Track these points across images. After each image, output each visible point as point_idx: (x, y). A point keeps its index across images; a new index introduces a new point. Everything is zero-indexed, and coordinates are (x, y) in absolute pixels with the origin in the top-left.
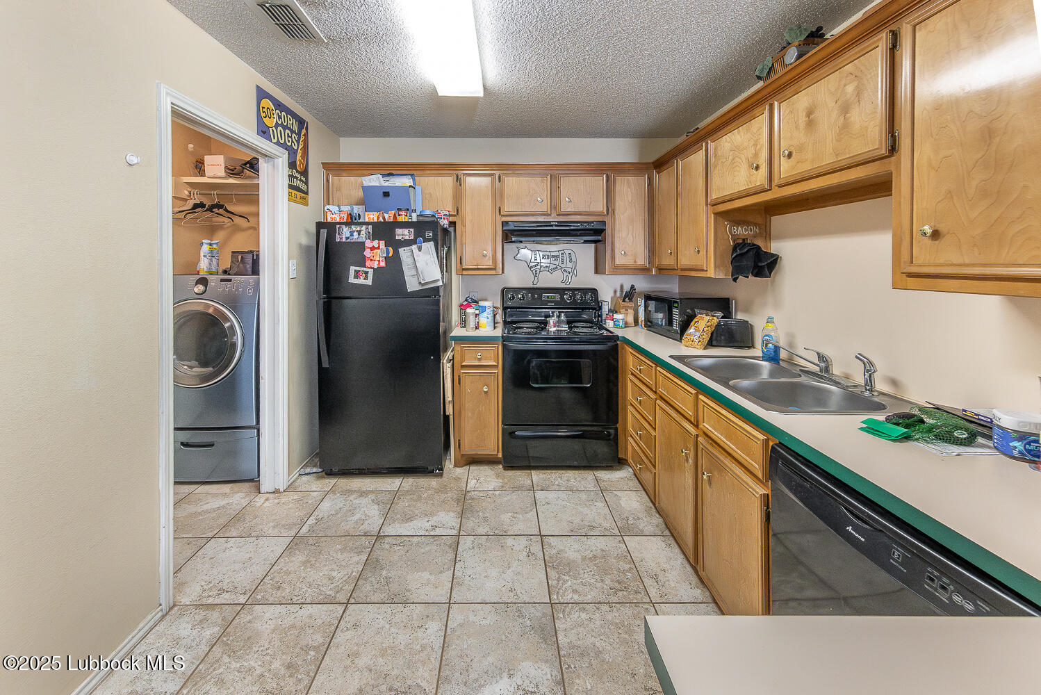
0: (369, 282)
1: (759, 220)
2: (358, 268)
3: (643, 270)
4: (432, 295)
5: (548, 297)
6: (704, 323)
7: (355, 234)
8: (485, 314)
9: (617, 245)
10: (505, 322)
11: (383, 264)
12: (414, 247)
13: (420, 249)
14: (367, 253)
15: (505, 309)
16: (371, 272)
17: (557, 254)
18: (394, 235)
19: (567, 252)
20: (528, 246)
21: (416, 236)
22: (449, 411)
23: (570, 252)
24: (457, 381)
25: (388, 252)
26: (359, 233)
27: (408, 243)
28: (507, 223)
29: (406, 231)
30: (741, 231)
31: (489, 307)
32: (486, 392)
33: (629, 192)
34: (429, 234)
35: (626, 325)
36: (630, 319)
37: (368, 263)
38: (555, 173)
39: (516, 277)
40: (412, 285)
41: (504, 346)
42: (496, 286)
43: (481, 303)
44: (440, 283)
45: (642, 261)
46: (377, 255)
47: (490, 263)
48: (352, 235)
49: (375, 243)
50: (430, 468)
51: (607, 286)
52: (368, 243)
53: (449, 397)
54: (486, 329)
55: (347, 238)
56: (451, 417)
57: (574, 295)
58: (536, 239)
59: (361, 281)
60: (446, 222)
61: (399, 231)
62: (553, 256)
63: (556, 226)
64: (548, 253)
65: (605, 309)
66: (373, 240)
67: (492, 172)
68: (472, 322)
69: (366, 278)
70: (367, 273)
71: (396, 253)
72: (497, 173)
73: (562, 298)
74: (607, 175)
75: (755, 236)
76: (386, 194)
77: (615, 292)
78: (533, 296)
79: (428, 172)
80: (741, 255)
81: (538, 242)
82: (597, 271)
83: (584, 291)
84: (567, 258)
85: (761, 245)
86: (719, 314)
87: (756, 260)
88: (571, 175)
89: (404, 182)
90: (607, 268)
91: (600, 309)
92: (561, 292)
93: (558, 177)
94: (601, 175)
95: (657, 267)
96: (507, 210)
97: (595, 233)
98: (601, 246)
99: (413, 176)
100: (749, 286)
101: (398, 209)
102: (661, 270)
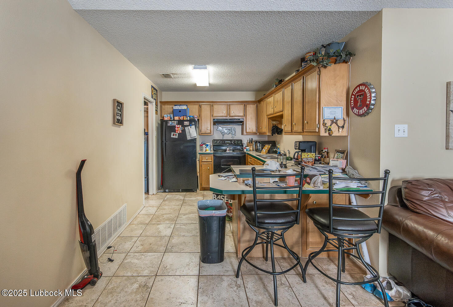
1: (279, 120)
2: (174, 133)
3: (255, 134)
4: (194, 140)
5: (227, 142)
6: (267, 147)
7: (173, 123)
8: (208, 147)
9: (247, 126)
10: (214, 150)
11: (181, 132)
12: (189, 127)
13: (191, 127)
14: (176, 129)
15: (214, 146)
16: (177, 134)
17: (229, 129)
18: (184, 123)
19: (233, 128)
20: (221, 126)
21: (190, 124)
22: (198, 175)
23: (234, 128)
24: (201, 166)
25: (182, 129)
26: (174, 123)
27: (187, 126)
28: (214, 119)
29: (187, 123)
30: (274, 123)
31: (209, 145)
32: (209, 169)
33: (251, 109)
34: (193, 123)
35: (250, 150)
36: (252, 149)
37: (177, 132)
38: (229, 104)
39: (217, 136)
40: (189, 138)
41: (214, 156)
42: (211, 139)
43: (207, 144)
44: (196, 137)
45: (254, 131)
46: (179, 129)
47: (209, 131)
48: (172, 124)
49: (179, 126)
50: (193, 190)
51: (245, 140)
52: (177, 126)
53: (198, 171)
54: (208, 151)
55: (171, 125)
56: (199, 177)
57: (235, 142)
58: (223, 124)
59: (174, 137)
60: (196, 119)
61: (185, 122)
62: (228, 129)
63: (229, 120)
64: (227, 128)
65: (244, 146)
66: (178, 125)
67: (210, 104)
68: (204, 149)
69: (176, 136)
70: (176, 134)
71: (184, 128)
72: (212, 104)
73: (231, 142)
74: (244, 105)
75: (278, 124)
76: (180, 111)
77: (248, 141)
78: (222, 142)
79: (191, 104)
80: (274, 129)
81: (224, 125)
82: (242, 134)
83: (238, 140)
84: (233, 130)
85: (279, 126)
86: (271, 145)
87: (277, 130)
88: (234, 104)
89: (184, 107)
90: (245, 133)
91: (243, 146)
92: (231, 140)
93: (230, 105)
94: (242, 104)
95: (259, 132)
96: (214, 115)
97: (241, 122)
98: (243, 126)
99: (187, 105)
100: (276, 137)
101: (184, 116)
102: (260, 133)
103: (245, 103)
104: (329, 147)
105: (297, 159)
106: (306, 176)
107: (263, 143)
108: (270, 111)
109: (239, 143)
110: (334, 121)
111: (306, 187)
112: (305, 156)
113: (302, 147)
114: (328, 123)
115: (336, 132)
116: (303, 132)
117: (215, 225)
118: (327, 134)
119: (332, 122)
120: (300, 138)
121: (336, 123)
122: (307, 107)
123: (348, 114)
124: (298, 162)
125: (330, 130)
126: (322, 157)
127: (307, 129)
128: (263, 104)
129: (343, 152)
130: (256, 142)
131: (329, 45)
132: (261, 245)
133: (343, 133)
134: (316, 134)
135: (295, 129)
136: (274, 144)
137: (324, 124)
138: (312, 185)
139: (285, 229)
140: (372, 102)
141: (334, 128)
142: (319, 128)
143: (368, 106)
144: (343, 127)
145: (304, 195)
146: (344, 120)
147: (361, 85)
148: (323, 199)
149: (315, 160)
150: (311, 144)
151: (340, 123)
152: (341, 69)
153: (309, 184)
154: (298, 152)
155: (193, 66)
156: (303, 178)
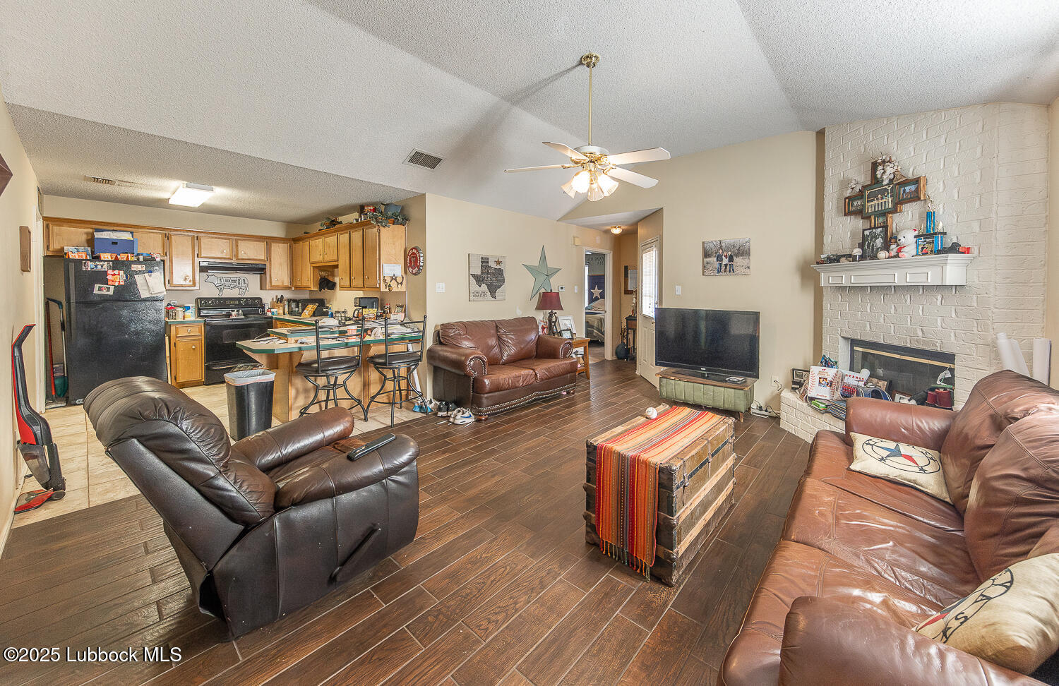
0: (111, 293)
1: (331, 270)
2: (101, 286)
3: (288, 288)
5: (230, 302)
6: (311, 308)
7: (99, 266)
8: (190, 310)
9: (273, 276)
11: (122, 284)
12: (146, 275)
13: (150, 276)
14: (109, 277)
15: (199, 309)
16: (112, 287)
17: (235, 279)
18: (129, 268)
19: (242, 279)
21: (146, 269)
22: (168, 361)
23: (244, 278)
24: (173, 345)
25: (127, 278)
26: (102, 266)
27: (140, 272)
28: (202, 261)
29: (138, 266)
30: (323, 274)
31: (192, 307)
32: (195, 349)
33: (280, 250)
34: (157, 268)
35: (279, 314)
36: (281, 312)
37: (110, 283)
38: (235, 238)
39: (208, 292)
40: (144, 295)
41: (205, 326)
42: (194, 297)
43: (187, 305)
44: (163, 294)
45: (287, 283)
46: (117, 279)
47: (191, 284)
48: (96, 267)
49: (116, 272)
51: (268, 297)
52: (110, 272)
55: (92, 269)
56: (169, 365)
57: (247, 301)
59: (105, 292)
61: (134, 266)
62: (233, 281)
63: (235, 265)
64: (230, 279)
65: (267, 308)
66: (114, 270)
67: (191, 234)
68: (180, 315)
69: (108, 291)
70: (109, 288)
71: (132, 278)
72: (194, 235)
73: (239, 303)
74: (267, 242)
75: (328, 275)
76: (115, 243)
77: (273, 299)
78: (220, 302)
79: (142, 230)
80: (322, 282)
82: (261, 289)
83: (254, 299)
84: (242, 282)
85: (330, 279)
86: (317, 304)
87: (327, 284)
88: (245, 240)
89: (126, 236)
90: (268, 287)
91: (264, 308)
92: (239, 299)
93: (237, 240)
94: (264, 242)
95: (294, 285)
96: (202, 255)
97: (260, 269)
98: (263, 276)
99: (132, 233)
100: (326, 294)
101: (126, 253)
102: (296, 288)
103: (269, 240)
104: (391, 302)
105: (358, 317)
106: (366, 330)
107: (305, 303)
108: (317, 257)
109: (256, 304)
110: (394, 278)
111: (368, 338)
112: (366, 312)
113: (362, 303)
114: (388, 280)
115: (395, 289)
116: (363, 287)
117: (253, 399)
118: (387, 290)
119: (392, 278)
120: (360, 294)
121: (396, 280)
122: (367, 255)
123: (405, 272)
124: (359, 320)
125: (390, 286)
126: (384, 312)
127: (367, 284)
128: (305, 246)
129: (402, 307)
130: (289, 301)
131: (388, 205)
132: (317, 404)
133: (402, 288)
134: (378, 290)
135: (354, 284)
136: (322, 303)
137: (385, 280)
138: (373, 336)
139: (352, 372)
140: (422, 264)
141: (393, 284)
142: (380, 284)
143: (419, 267)
144: (401, 283)
145: (365, 346)
146: (403, 277)
147: (414, 248)
148: (381, 349)
149: (377, 316)
150: (373, 300)
151: (399, 280)
152: (399, 230)
153: (370, 335)
154: (358, 310)
155: (185, 182)
156: (364, 332)
